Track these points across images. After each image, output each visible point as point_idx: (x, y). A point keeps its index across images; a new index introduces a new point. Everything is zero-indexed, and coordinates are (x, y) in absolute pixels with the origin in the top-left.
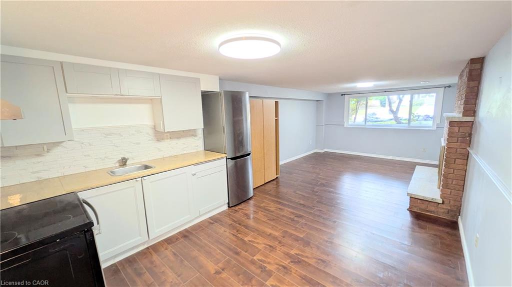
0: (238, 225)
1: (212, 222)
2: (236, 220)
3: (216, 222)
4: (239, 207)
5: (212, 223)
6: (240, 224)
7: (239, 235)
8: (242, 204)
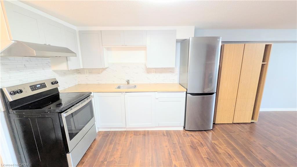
0: (179, 147)
1: (166, 134)
2: (181, 142)
3: (167, 136)
4: (193, 133)
5: (165, 136)
6: (180, 147)
7: (172, 156)
8: (197, 132)
